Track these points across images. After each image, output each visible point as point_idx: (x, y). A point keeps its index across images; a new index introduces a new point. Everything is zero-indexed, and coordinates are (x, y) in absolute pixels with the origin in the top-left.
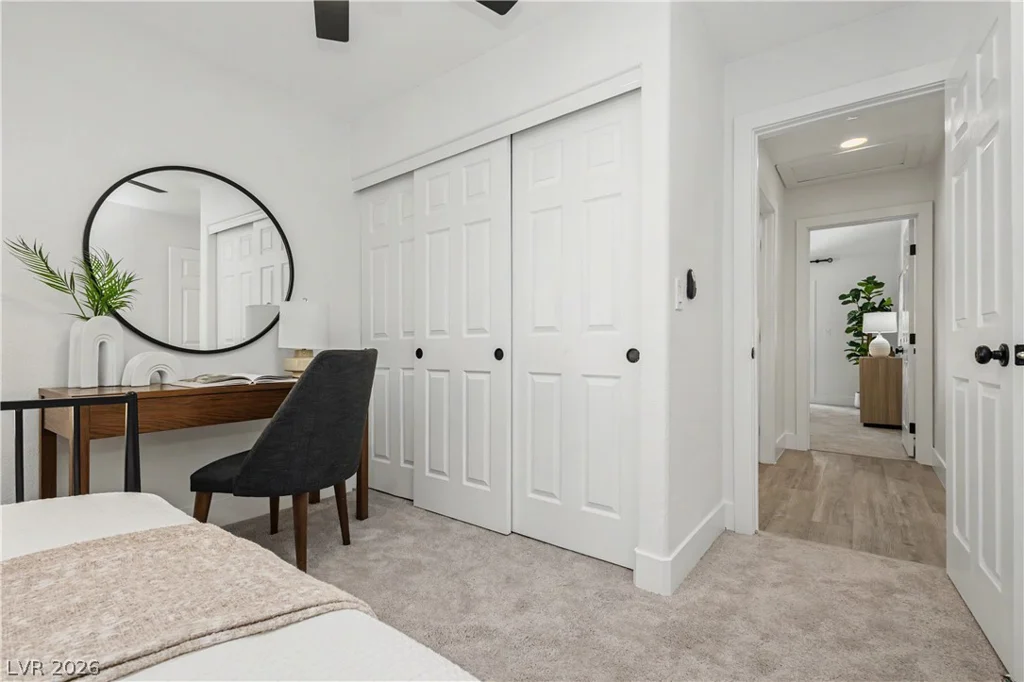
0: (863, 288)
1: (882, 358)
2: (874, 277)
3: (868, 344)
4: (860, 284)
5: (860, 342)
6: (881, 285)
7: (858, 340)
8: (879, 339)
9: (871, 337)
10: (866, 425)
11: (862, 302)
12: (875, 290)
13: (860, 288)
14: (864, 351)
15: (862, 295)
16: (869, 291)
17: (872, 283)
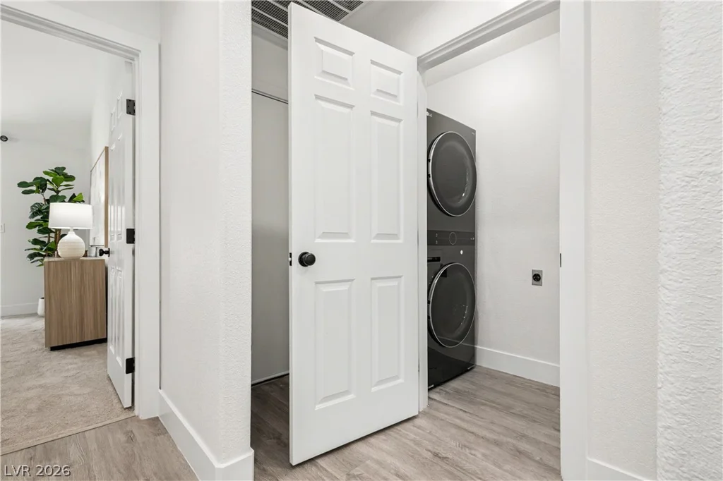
0: (51, 179)
1: (75, 260)
2: (64, 168)
3: (56, 242)
4: (46, 173)
5: (46, 240)
6: (71, 178)
7: (43, 238)
8: (71, 237)
9: (60, 235)
10: (53, 349)
11: (48, 194)
12: (64, 183)
13: (47, 177)
14: (51, 250)
15: (49, 186)
16: (57, 182)
17: (61, 175)
